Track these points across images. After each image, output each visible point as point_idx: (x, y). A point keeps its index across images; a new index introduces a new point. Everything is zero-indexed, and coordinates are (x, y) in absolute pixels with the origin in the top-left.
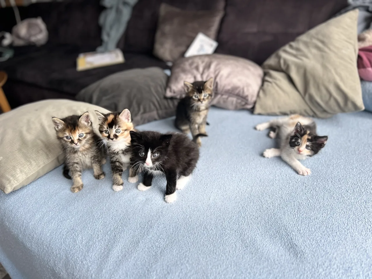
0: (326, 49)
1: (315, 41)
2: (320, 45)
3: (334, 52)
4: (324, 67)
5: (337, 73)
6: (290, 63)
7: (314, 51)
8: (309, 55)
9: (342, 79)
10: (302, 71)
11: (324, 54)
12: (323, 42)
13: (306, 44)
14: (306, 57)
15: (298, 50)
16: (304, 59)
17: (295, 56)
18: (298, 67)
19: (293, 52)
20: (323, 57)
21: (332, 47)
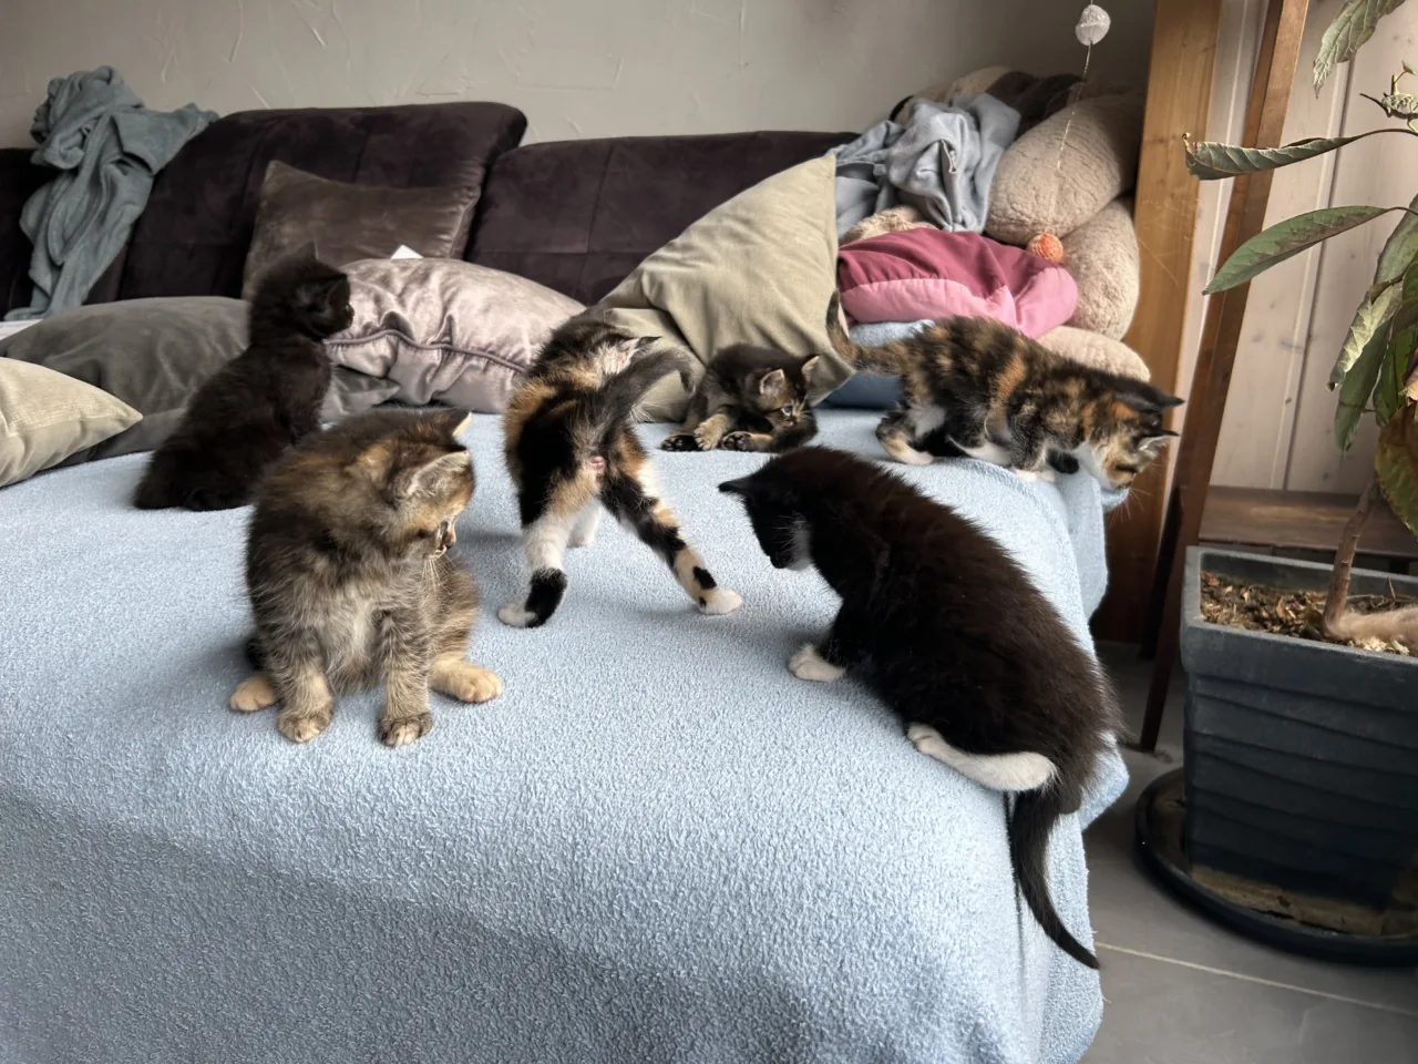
0: (756, 238)
1: (728, 223)
2: (740, 228)
3: (774, 241)
4: (751, 276)
5: (783, 289)
6: (666, 279)
7: (726, 244)
8: (715, 254)
9: (796, 302)
10: (697, 294)
11: (750, 247)
12: (746, 222)
13: (708, 233)
14: (708, 259)
15: (686, 248)
16: (702, 264)
17: (678, 263)
18: (687, 284)
19: (677, 255)
20: (747, 254)
21: (768, 231)
